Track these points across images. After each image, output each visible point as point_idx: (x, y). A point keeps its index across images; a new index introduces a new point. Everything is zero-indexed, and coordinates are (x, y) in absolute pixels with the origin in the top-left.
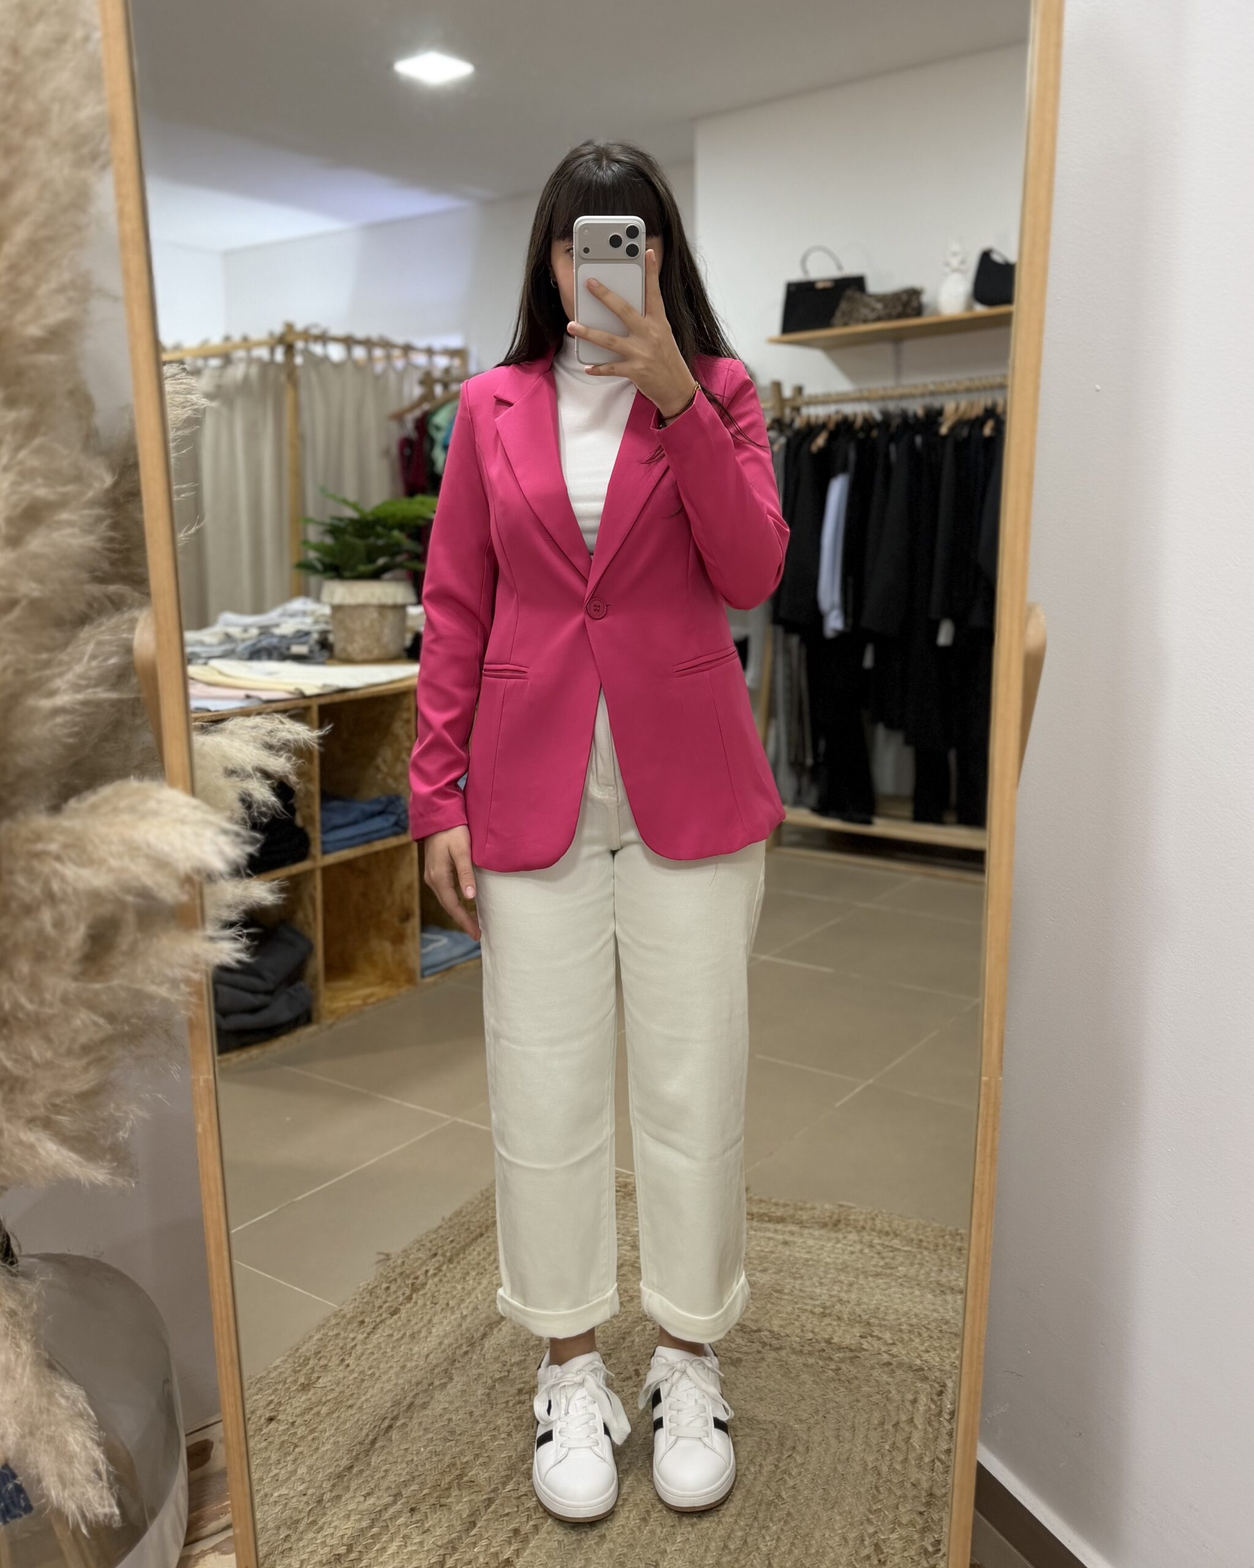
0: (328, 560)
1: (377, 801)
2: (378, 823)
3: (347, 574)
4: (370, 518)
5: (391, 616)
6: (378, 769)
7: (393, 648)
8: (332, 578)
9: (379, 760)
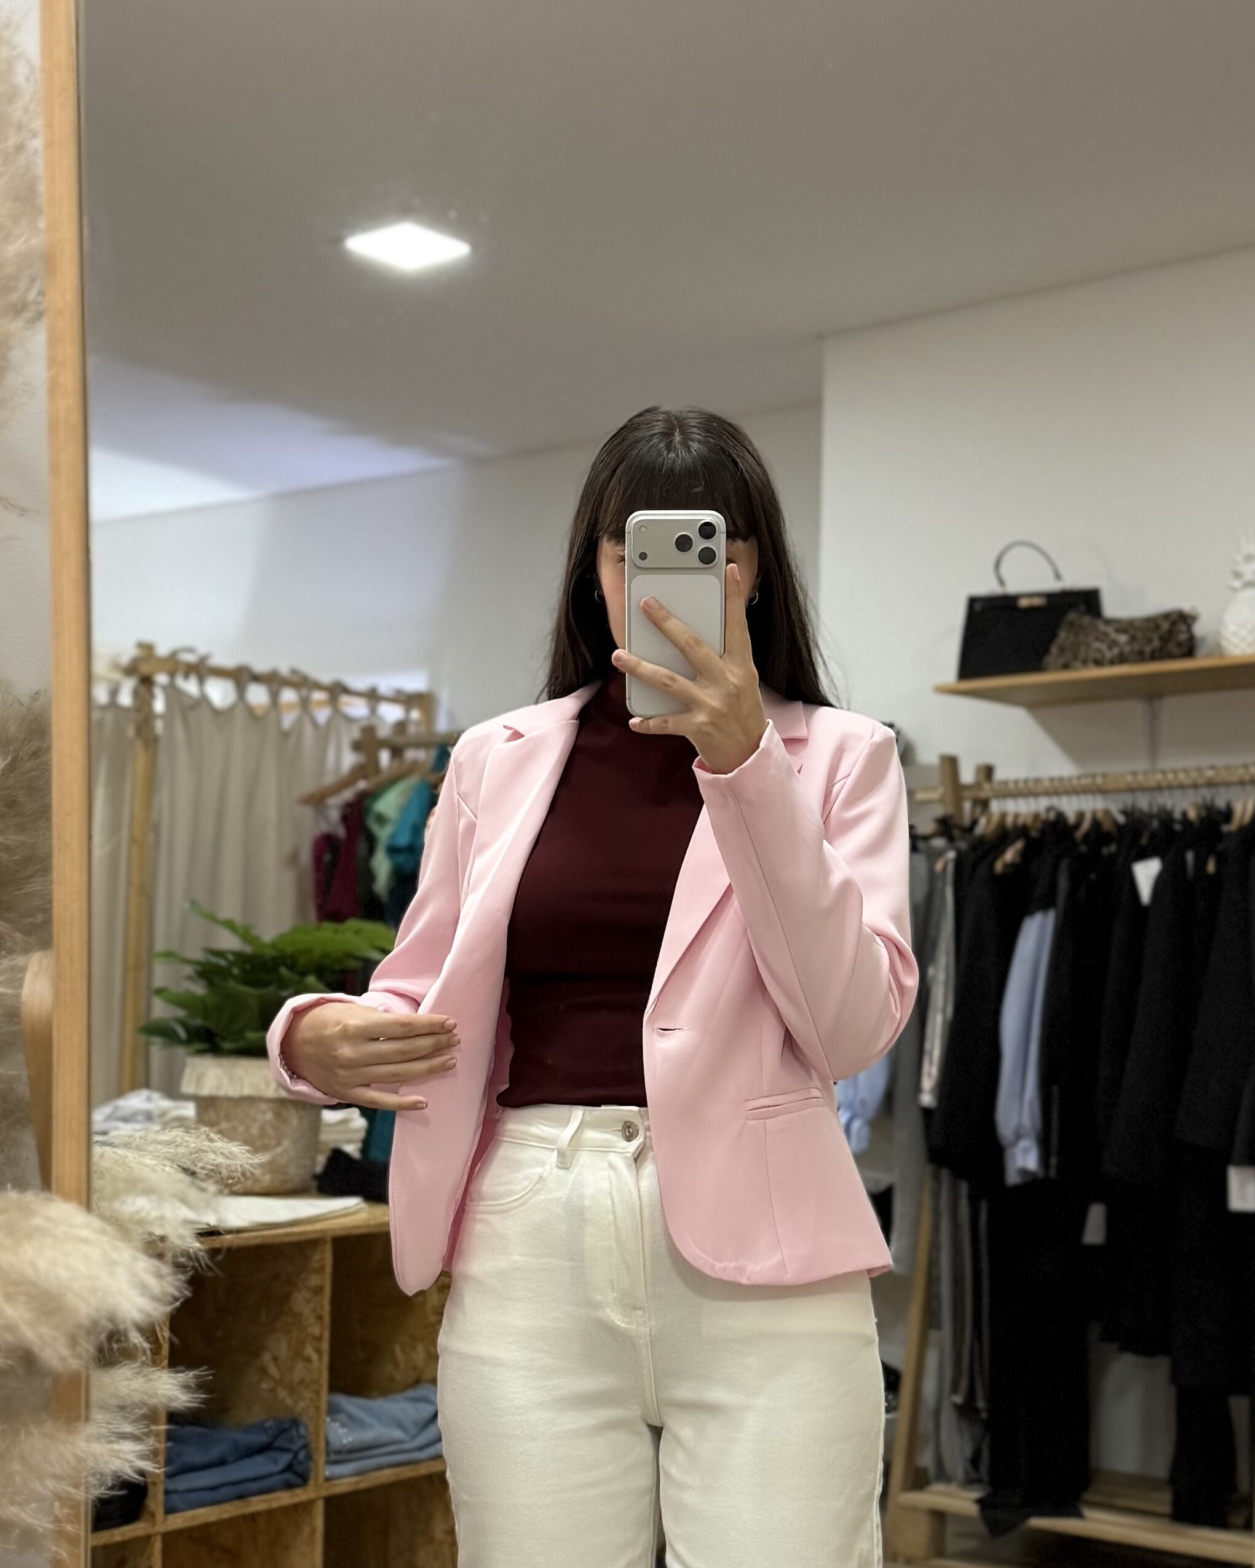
0: (198, 1022)
1: (260, 1427)
2: (259, 1465)
3: (227, 1045)
4: (270, 953)
5: (294, 1118)
6: (264, 1371)
7: (296, 1174)
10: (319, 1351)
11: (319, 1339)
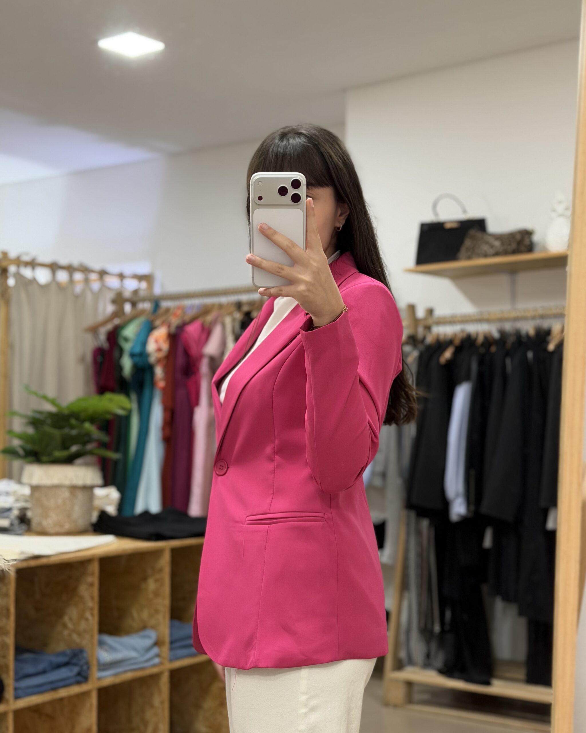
0: (29, 447)
1: (63, 654)
2: (64, 673)
3: (45, 458)
4: (66, 412)
5: (80, 496)
6: (65, 626)
7: (82, 523)
8: (32, 462)
9: (66, 619)
10: (92, 615)
11: (92, 609)
